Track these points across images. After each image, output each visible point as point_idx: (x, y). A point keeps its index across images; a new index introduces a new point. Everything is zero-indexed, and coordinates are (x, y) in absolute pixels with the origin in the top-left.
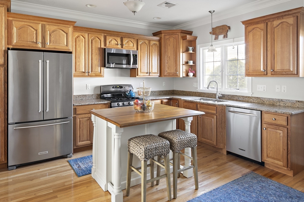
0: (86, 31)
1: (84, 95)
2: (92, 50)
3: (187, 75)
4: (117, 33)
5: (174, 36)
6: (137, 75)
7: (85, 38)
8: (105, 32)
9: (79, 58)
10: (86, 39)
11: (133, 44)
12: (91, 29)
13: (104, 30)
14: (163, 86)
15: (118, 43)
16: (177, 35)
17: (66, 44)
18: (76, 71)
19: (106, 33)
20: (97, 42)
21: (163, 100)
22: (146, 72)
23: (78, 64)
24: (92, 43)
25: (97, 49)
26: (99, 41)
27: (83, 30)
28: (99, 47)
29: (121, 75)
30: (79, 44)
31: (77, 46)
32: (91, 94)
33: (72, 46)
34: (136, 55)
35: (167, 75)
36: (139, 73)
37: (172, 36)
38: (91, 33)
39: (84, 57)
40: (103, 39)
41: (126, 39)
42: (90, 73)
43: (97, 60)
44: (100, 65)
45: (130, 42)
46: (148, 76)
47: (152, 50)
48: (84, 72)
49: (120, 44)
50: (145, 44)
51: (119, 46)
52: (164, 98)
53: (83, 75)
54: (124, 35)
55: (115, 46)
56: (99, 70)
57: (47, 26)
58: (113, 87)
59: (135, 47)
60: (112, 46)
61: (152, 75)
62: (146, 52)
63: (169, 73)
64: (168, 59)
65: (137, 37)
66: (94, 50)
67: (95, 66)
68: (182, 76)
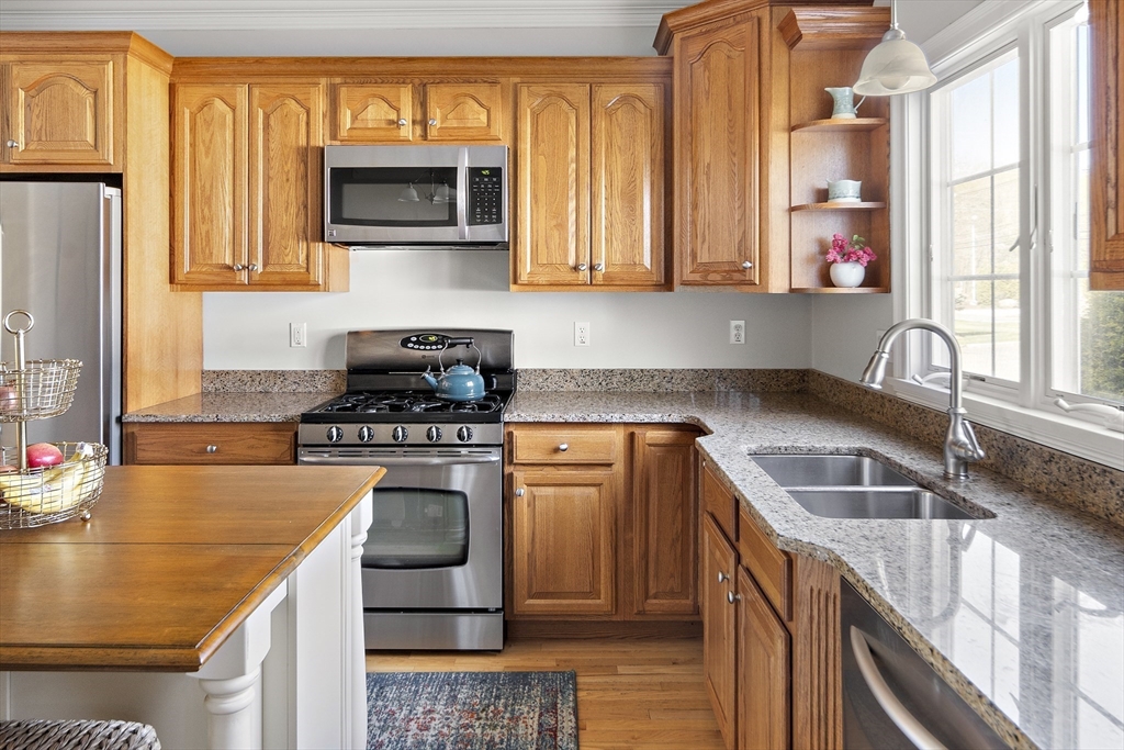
0: (240, 74)
1: (275, 372)
2: (267, 160)
3: (826, 279)
4: (392, 67)
5: (729, 34)
6: (515, 282)
7: (234, 110)
8: (332, 67)
9: (208, 201)
10: (238, 112)
11: (488, 111)
12: (259, 61)
13: (324, 60)
14: (733, 340)
15: (398, 115)
16: (744, 27)
17: (90, 138)
18: (193, 261)
19: (336, 73)
20: (294, 119)
21: (637, 431)
22: (572, 262)
23: (202, 228)
24: (267, 126)
25: (293, 155)
26: (303, 117)
27: (225, 75)
28: (305, 144)
29: (464, 282)
30: (207, 136)
31: (201, 148)
32: (307, 368)
33: (122, 148)
34: (496, 172)
35: (697, 277)
36: (526, 267)
37: (723, 34)
38: (265, 80)
39: (228, 199)
40: (320, 104)
41: (446, 90)
42: (259, 268)
43: (293, 210)
44: (305, 232)
45: (471, 102)
46: (585, 285)
47: (610, 136)
48: (230, 268)
49: (414, 122)
50: (565, 106)
51: (407, 131)
52: (642, 417)
53: (225, 279)
54: (434, 73)
55: (382, 133)
56: (302, 257)
57: (15, 70)
58: (408, 338)
59: (501, 128)
60: (368, 133)
61: (609, 282)
62: (572, 153)
63: (706, 269)
64: (702, 179)
65: (514, 74)
66: (275, 164)
67: (283, 237)
68: (787, 287)
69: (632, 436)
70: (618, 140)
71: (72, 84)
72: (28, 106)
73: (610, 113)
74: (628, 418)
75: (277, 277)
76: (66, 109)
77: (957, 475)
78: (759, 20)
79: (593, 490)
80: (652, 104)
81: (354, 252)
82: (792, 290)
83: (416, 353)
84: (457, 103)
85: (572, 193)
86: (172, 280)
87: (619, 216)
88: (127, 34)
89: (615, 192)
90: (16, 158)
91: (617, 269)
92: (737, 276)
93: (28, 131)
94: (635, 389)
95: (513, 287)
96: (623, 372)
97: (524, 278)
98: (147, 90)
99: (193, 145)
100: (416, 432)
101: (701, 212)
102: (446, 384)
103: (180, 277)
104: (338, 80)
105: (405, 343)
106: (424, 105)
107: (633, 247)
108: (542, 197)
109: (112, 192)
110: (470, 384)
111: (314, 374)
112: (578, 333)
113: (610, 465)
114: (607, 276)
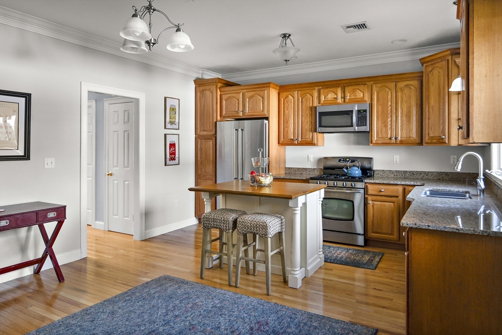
0: (295, 88)
1: (304, 168)
2: (302, 111)
4: (335, 83)
5: (439, 65)
6: (371, 143)
7: (294, 98)
8: (319, 84)
9: (287, 122)
11: (363, 93)
12: (300, 84)
13: (317, 83)
15: (337, 96)
16: (444, 62)
17: (262, 109)
18: (284, 138)
19: (320, 86)
20: (309, 99)
21: (406, 187)
22: (389, 137)
23: (286, 129)
24: (302, 101)
25: (309, 109)
26: (311, 98)
27: (291, 89)
28: (311, 105)
30: (287, 106)
31: (286, 108)
32: (312, 168)
33: (268, 111)
34: (365, 111)
35: (429, 141)
36: (375, 138)
37: (437, 65)
38: (302, 89)
39: (292, 121)
40: (316, 94)
41: (351, 88)
42: (300, 140)
43: (308, 124)
44: (312, 130)
45: (358, 91)
46: (394, 143)
47: (402, 97)
48: (292, 140)
49: (341, 98)
50: (387, 89)
51: (340, 100)
52: (408, 183)
53: (291, 143)
54: (347, 83)
55: (332, 101)
56: (311, 136)
57: (246, 94)
58: (341, 159)
59: (367, 98)
60: (329, 102)
61: (402, 143)
62: (390, 103)
63: (432, 138)
64: (431, 110)
65: (371, 81)
66: (304, 111)
67: (306, 131)
68: (457, 144)
69: (404, 189)
70: (405, 99)
71: (258, 96)
72: (249, 102)
73: (402, 90)
74: (403, 183)
75: (304, 142)
76: (257, 102)
77: (480, 195)
78: (448, 60)
79: (392, 204)
80: (417, 86)
81: (325, 135)
82: (459, 145)
83: (342, 164)
84: (354, 91)
85: (389, 116)
86: (279, 143)
87: (405, 122)
88: (270, 83)
89: (404, 115)
90: (246, 114)
91: (404, 139)
92: (441, 141)
93: (249, 108)
94: (415, 177)
95: (371, 144)
96: (410, 172)
97: (374, 142)
98: (273, 94)
99: (284, 108)
100: (340, 184)
101: (431, 120)
102: (349, 172)
103: (281, 142)
104: (320, 87)
105: (340, 161)
106: (344, 92)
107: (410, 132)
108: (380, 118)
109: (267, 121)
110: (357, 172)
111: (314, 169)
112: (395, 159)
113: (398, 197)
114: (400, 141)
